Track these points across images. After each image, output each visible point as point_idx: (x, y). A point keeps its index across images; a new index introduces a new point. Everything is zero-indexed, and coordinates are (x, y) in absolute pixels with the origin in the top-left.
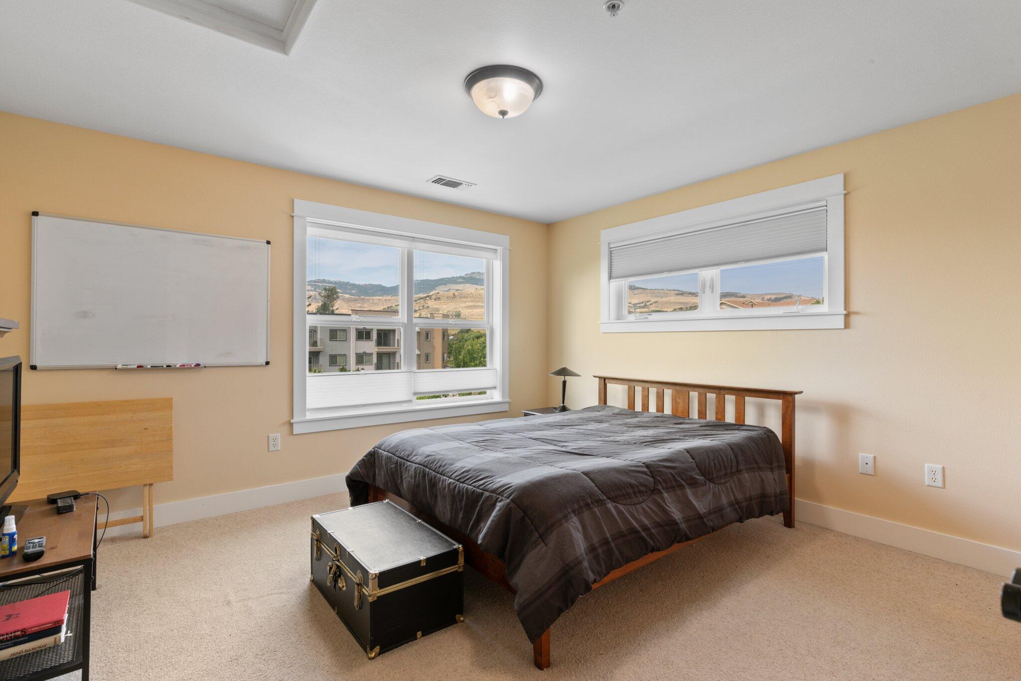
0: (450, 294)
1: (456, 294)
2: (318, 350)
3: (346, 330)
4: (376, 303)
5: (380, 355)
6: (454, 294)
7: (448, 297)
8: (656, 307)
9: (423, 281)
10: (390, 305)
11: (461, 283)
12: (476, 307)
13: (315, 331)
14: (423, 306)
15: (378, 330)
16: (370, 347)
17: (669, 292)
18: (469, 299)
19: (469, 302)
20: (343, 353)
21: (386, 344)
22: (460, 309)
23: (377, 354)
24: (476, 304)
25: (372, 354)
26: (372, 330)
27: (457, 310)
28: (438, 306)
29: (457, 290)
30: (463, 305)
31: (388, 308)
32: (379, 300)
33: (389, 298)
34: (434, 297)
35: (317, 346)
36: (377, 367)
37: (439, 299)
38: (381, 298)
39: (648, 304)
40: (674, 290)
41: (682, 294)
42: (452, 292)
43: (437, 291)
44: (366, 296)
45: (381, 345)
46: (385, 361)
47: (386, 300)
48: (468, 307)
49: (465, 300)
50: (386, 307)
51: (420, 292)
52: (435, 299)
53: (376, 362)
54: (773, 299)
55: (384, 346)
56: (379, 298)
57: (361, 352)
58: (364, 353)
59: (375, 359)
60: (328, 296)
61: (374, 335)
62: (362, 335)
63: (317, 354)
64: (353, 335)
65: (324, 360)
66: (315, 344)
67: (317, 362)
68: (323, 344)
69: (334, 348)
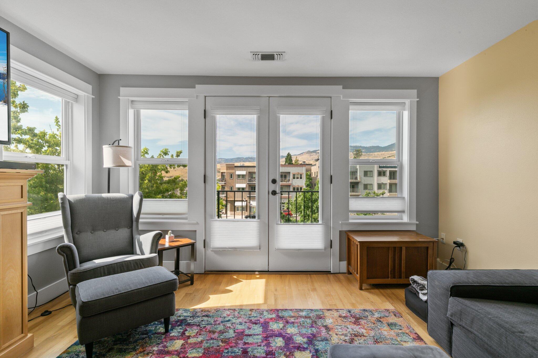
2: (357, 182)
3: (372, 171)
4: (376, 156)
5: (391, 185)
13: (356, 172)
15: (390, 171)
16: (386, 180)
20: (371, 183)
21: (394, 179)
23: (389, 184)
25: (386, 184)
26: (386, 171)
32: (378, 154)
33: (383, 153)
35: (357, 179)
36: (389, 191)
38: (379, 153)
44: (370, 153)
45: (391, 179)
46: (393, 188)
47: (381, 154)
53: (389, 188)
55: (393, 179)
56: (378, 153)
57: (380, 183)
58: (383, 183)
59: (388, 187)
60: (357, 154)
61: (388, 174)
62: (381, 174)
63: (357, 183)
64: (376, 173)
65: (361, 187)
66: (356, 178)
67: (358, 187)
68: (361, 178)
69: (366, 180)
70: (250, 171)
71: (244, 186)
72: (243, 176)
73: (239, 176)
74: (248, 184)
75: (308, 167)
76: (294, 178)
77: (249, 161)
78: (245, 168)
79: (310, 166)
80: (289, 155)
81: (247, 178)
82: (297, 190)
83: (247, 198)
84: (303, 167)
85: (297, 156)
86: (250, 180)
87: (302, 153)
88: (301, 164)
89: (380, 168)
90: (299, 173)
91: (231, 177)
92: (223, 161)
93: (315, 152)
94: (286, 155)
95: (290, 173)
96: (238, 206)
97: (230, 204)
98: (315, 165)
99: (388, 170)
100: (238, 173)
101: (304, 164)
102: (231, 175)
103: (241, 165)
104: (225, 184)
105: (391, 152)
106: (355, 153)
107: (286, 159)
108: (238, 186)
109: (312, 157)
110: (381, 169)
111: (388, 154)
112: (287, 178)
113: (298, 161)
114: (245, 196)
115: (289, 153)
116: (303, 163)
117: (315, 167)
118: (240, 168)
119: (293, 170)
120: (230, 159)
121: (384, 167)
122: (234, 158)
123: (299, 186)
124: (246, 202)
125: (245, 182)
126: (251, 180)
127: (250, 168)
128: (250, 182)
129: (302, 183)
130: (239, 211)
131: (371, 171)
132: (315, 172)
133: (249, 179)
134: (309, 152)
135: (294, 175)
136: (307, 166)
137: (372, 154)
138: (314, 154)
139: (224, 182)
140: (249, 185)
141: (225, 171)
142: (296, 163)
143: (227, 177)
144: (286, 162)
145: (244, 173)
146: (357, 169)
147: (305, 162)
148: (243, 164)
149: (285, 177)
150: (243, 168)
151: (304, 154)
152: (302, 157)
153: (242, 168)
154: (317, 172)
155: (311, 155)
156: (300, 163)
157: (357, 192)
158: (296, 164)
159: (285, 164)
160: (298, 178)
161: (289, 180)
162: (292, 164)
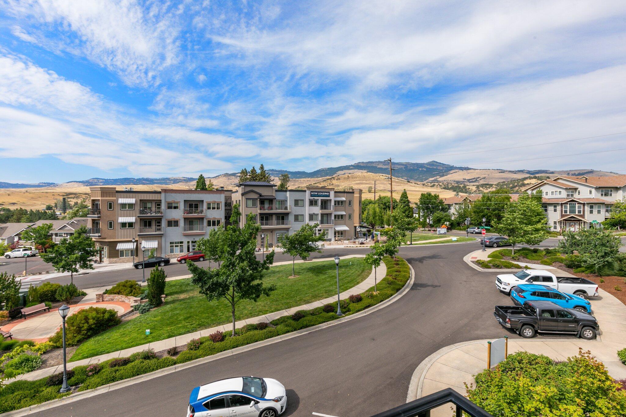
0: (346, 176)
1: (349, 176)
2: (287, 212)
4: (303, 183)
5: (322, 215)
6: (348, 176)
7: (344, 178)
8: (485, 181)
9: (328, 168)
10: (310, 183)
11: (352, 169)
12: (362, 183)
13: (286, 201)
14: (330, 184)
15: (321, 200)
16: (317, 210)
17: (493, 171)
18: (357, 179)
19: (357, 180)
20: (303, 214)
21: (325, 209)
22: (352, 185)
24: (361, 182)
25: (318, 214)
26: (318, 200)
27: (351, 186)
28: (339, 184)
29: (350, 173)
30: (354, 183)
31: (309, 185)
33: (309, 179)
34: (336, 178)
36: (321, 222)
37: (339, 179)
39: (478, 179)
40: (497, 170)
41: (503, 172)
42: (347, 175)
43: (338, 175)
44: (296, 178)
45: (323, 209)
46: (325, 218)
48: (357, 184)
49: (355, 179)
50: (308, 184)
51: (328, 175)
52: (337, 180)
54: (577, 174)
56: (304, 179)
57: (312, 213)
58: (314, 213)
59: (320, 218)
60: (284, 179)
61: (319, 203)
62: (312, 203)
63: (287, 214)
64: (307, 203)
65: (291, 218)
66: (286, 208)
67: (288, 219)
68: (291, 208)
69: (297, 211)
70: (142, 199)
71: (132, 219)
72: (131, 206)
73: (123, 205)
74: (138, 217)
75: (227, 194)
76: (209, 208)
77: (144, 184)
78: (134, 194)
79: (229, 193)
80: (201, 177)
81: (138, 208)
82: (213, 223)
83: (138, 237)
84: (221, 193)
85: (212, 179)
86: (141, 212)
87: (218, 176)
88: (217, 190)
89: (311, 196)
90: (215, 202)
91: (110, 208)
92: (101, 182)
93: (234, 175)
94: (198, 177)
95: (203, 201)
96: (123, 249)
97: (108, 247)
98: (237, 191)
99: (320, 198)
100: (121, 201)
101: (221, 191)
102: (110, 204)
103: (127, 190)
104: (98, 217)
105: (317, 179)
106: (281, 178)
107: (197, 182)
108: (122, 220)
109: (230, 180)
110: (312, 198)
111: (314, 181)
112: (200, 209)
113: (213, 185)
114: (134, 234)
115: (201, 175)
116: (221, 189)
117: (237, 194)
118: (125, 194)
119: (207, 198)
120: (113, 180)
121: (315, 196)
122: (119, 179)
123: (215, 218)
124: (135, 244)
125: (134, 214)
126: (143, 211)
127: (142, 195)
128: (143, 214)
129: (219, 214)
130: (124, 257)
131: (303, 200)
132: (236, 201)
133: (141, 210)
134: (227, 175)
135: (209, 204)
136: (226, 192)
137: (298, 180)
138: (233, 177)
139: (98, 214)
140: (140, 219)
141: (100, 198)
142: (209, 187)
143: (103, 207)
144: (197, 186)
145: (132, 201)
146: (287, 197)
147: (223, 187)
148: (131, 188)
149: (196, 206)
150: (131, 194)
151: (220, 176)
152: (218, 180)
153: (128, 194)
154: (240, 201)
155: (230, 178)
156: (216, 187)
157: (287, 224)
158: (210, 189)
159: (196, 189)
160: (214, 208)
161: (202, 212)
162: (205, 190)
